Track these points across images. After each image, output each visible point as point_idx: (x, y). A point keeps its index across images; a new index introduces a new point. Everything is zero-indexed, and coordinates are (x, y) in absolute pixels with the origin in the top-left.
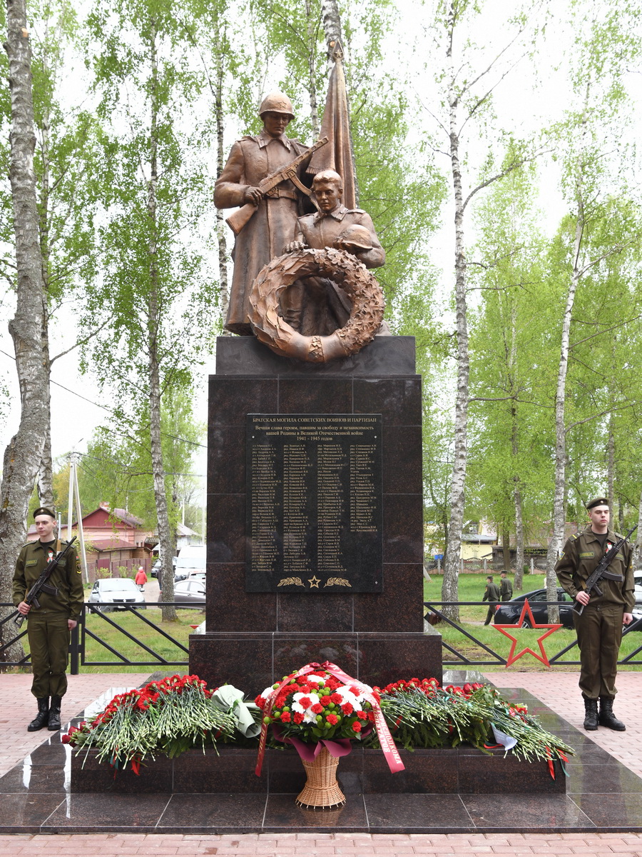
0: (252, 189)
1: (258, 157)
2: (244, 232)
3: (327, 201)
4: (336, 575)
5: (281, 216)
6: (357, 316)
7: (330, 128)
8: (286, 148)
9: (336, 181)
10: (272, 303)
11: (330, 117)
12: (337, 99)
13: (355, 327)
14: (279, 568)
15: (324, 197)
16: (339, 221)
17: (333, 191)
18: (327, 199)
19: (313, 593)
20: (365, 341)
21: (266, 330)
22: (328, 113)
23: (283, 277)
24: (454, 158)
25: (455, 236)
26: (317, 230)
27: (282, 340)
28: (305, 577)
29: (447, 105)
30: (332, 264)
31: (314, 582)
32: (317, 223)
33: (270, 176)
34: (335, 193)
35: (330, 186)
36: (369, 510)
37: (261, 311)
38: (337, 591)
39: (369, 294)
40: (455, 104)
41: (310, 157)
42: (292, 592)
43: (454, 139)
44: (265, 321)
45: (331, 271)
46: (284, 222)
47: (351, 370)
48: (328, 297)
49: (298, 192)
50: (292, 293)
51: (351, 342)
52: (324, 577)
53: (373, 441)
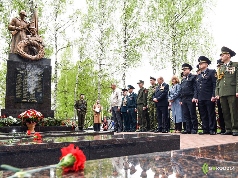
0: (17, 28)
1: (18, 22)
2: (15, 36)
4: (34, 99)
5: (23, 34)
6: (40, 53)
7: (34, 20)
8: (25, 22)
9: (36, 29)
10: (22, 48)
12: (36, 15)
13: (39, 55)
14: (22, 97)
15: (33, 32)
16: (36, 37)
19: (29, 102)
20: (41, 58)
21: (21, 53)
23: (25, 44)
24: (56, 42)
25: (55, 57)
26: (31, 38)
27: (24, 55)
28: (27, 100)
29: (55, 31)
31: (29, 101)
32: (31, 37)
34: (35, 32)
35: (34, 30)
36: (41, 88)
37: (20, 49)
38: (34, 102)
40: (56, 31)
41: (30, 25)
42: (25, 102)
43: (56, 38)
44: (20, 51)
45: (35, 45)
46: (24, 36)
47: (38, 63)
48: (33, 51)
49: (27, 30)
50: (26, 48)
51: (39, 58)
52: (31, 100)
53: (42, 76)
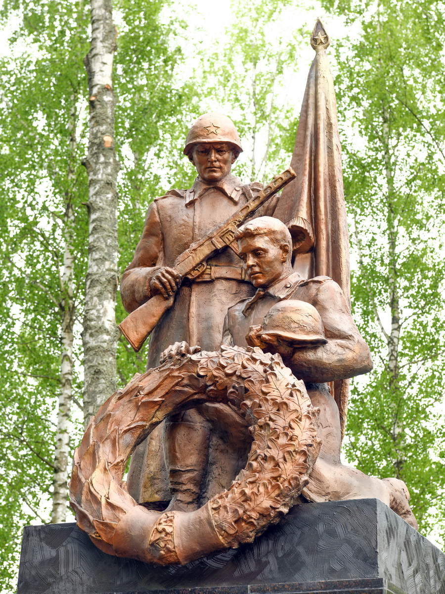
1: (182, 218)
3: (257, 269)
7: (303, 155)
8: (231, 199)
11: (305, 137)
15: (250, 261)
16: (280, 301)
17: (265, 251)
18: (258, 265)
20: (262, 515)
22: (302, 132)
23: (138, 408)
26: (246, 323)
27: (106, 525)
30: (227, 375)
32: (248, 309)
33: (194, 245)
35: (260, 243)
39: (280, 423)
44: (85, 490)
45: (225, 388)
